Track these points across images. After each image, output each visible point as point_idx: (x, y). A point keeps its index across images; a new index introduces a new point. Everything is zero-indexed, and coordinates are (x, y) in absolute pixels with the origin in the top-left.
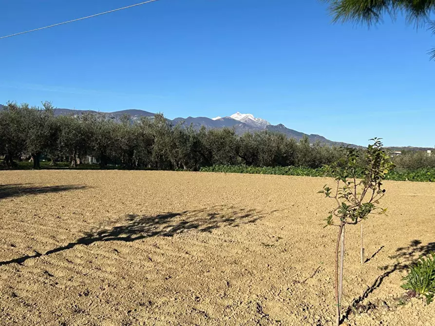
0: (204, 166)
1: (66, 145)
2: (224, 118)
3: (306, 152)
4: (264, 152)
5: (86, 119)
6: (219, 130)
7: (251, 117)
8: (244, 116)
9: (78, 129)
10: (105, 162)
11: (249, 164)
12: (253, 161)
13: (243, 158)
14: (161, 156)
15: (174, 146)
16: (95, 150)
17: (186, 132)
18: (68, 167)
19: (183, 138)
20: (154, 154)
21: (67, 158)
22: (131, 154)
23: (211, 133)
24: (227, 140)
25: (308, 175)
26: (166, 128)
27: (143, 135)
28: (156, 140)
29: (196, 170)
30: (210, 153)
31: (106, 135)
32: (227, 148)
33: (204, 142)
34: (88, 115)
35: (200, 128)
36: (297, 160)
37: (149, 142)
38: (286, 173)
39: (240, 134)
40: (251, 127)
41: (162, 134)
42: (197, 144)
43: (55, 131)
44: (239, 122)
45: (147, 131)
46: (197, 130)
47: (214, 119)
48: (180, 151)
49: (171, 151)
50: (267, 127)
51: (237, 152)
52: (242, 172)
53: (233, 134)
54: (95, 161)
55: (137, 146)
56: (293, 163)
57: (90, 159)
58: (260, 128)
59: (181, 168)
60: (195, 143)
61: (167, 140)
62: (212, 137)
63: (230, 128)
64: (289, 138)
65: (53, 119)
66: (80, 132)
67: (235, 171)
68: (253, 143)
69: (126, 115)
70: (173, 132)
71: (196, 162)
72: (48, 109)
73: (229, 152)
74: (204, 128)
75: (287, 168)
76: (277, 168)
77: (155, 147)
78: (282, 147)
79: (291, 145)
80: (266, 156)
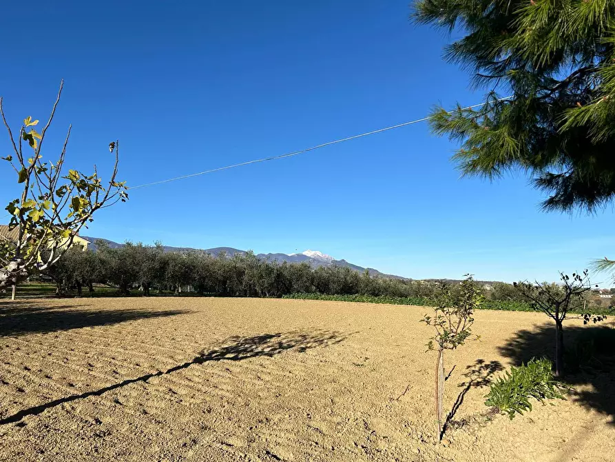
0: (286, 294)
1: (172, 276)
2: (298, 255)
3: (368, 283)
4: (334, 283)
5: (189, 255)
6: (298, 264)
7: (319, 253)
8: (313, 253)
9: (183, 264)
10: (203, 290)
11: (322, 292)
12: (325, 290)
13: (317, 287)
14: (250, 285)
15: (261, 277)
16: (195, 280)
17: (271, 266)
18: (171, 294)
19: (269, 270)
20: (244, 284)
21: (171, 287)
22: (224, 283)
23: (292, 266)
24: (304, 272)
25: (371, 302)
26: (255, 263)
27: (235, 267)
28: (246, 272)
29: (280, 297)
30: (290, 283)
31: (206, 268)
32: (305, 279)
33: (285, 273)
34: (190, 252)
36: (360, 289)
37: (240, 273)
38: (353, 300)
39: (314, 268)
40: (319, 262)
41: (251, 267)
42: (280, 275)
43: (164, 264)
44: (310, 258)
45: (239, 265)
46: (280, 263)
47: (290, 255)
48: (266, 281)
49: (258, 281)
50: (332, 262)
51: (312, 282)
52: (317, 299)
53: (309, 267)
54: (193, 290)
55: (230, 278)
56: (358, 292)
57: (189, 289)
58: (327, 263)
59: (265, 296)
60: (278, 275)
61: (255, 272)
62: (292, 270)
63: (306, 262)
64: (354, 271)
65: (163, 254)
66: (184, 266)
67: (311, 299)
68: (325, 275)
69: (220, 252)
70: (260, 266)
71: (278, 290)
72: (158, 247)
73: (305, 282)
74: (285, 263)
75: (354, 296)
76: (346, 296)
77: (246, 278)
78: (348, 278)
79: (356, 277)
80: (335, 286)
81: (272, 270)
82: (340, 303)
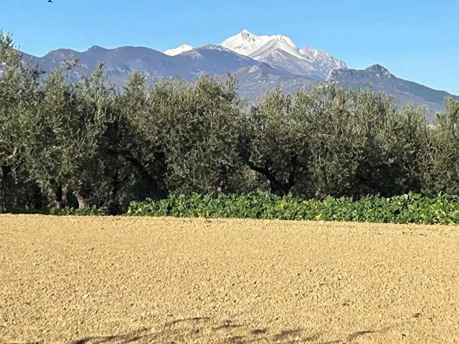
0: (141, 199)
2: (200, 50)
4: (325, 153)
7: (285, 44)
11: (279, 189)
12: (292, 183)
13: (263, 171)
14: (7, 169)
15: (46, 137)
17: (83, 93)
23: (162, 94)
24: (212, 115)
29: (116, 210)
30: (160, 156)
32: (213, 141)
33: (140, 121)
35: (126, 82)
36: (427, 176)
38: (396, 215)
40: (285, 75)
41: (8, 101)
42: (117, 130)
47: (172, 52)
49: (37, 152)
50: (335, 74)
51: (244, 155)
52: (258, 216)
53: (229, 97)
56: (415, 186)
58: (314, 78)
59: (69, 205)
60: (112, 128)
61: (24, 118)
62: (164, 109)
63: (221, 80)
67: (237, 214)
68: (293, 125)
70: (42, 95)
71: (116, 185)
73: (216, 153)
74: (138, 81)
75: (397, 201)
76: (366, 201)
78: (381, 136)
80: (332, 166)
81: (87, 115)
82: (340, 228)
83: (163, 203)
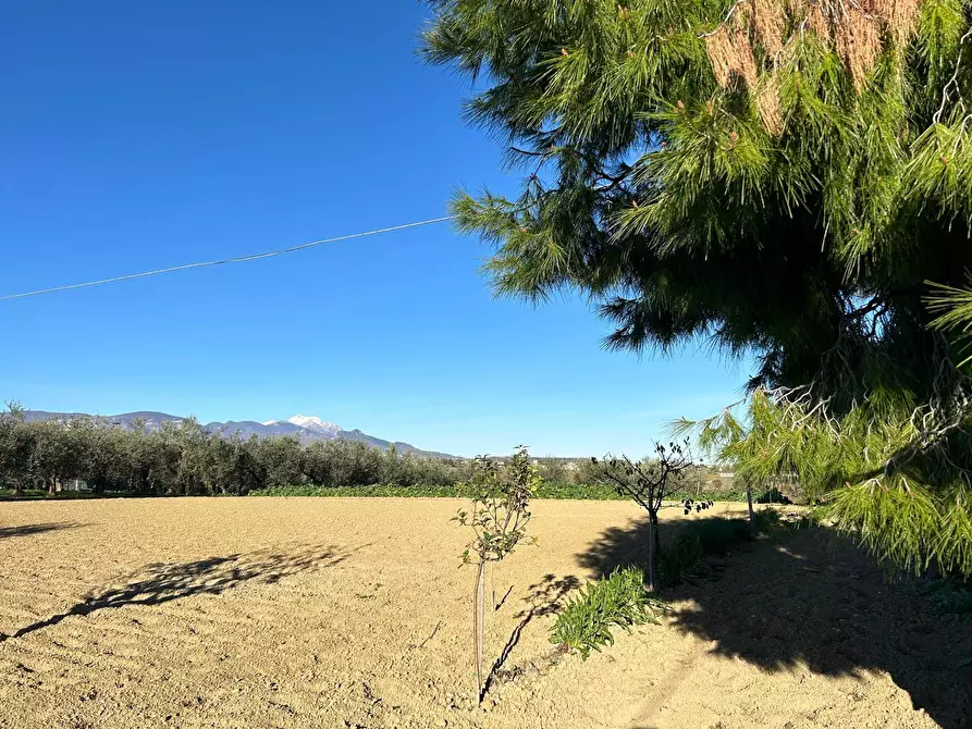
0: (255, 489)
1: (43, 465)
3: (394, 465)
4: (338, 467)
5: (75, 425)
6: (277, 438)
7: (317, 420)
8: (306, 419)
9: (64, 440)
10: (102, 487)
11: (318, 483)
12: (323, 480)
13: (311, 476)
14: (191, 477)
15: (211, 462)
16: (88, 470)
17: (228, 442)
18: (41, 496)
19: (225, 450)
20: (180, 474)
21: (40, 483)
22: (145, 474)
23: (266, 442)
24: (288, 452)
25: (398, 495)
26: (200, 437)
27: (164, 446)
28: (184, 454)
29: (244, 494)
30: (264, 470)
31: (108, 448)
32: (288, 462)
33: (255, 454)
34: (77, 420)
35: (249, 437)
36: (382, 476)
37: (173, 456)
38: (370, 494)
39: (306, 444)
40: (318, 434)
41: (193, 445)
42: (244, 458)
43: (26, 443)
44: (300, 428)
45: (171, 441)
46: (246, 437)
47: (265, 424)
48: (221, 469)
49: (205, 470)
50: (338, 433)
51: (302, 467)
52: (309, 495)
53: (296, 443)
54: (85, 486)
55: (154, 464)
56: (376, 481)
57: (77, 485)
58: (330, 434)
59: (218, 492)
60: (242, 457)
61: (200, 453)
62: (266, 448)
63: (292, 435)
64: (373, 447)
65: (21, 426)
66: (66, 445)
67: (299, 495)
68: (324, 456)
69: (137, 420)
70: (209, 442)
71: (241, 483)
72: (15, 412)
73: (290, 468)
74: (255, 436)
75: (370, 488)
76: (357, 488)
77: (183, 464)
78: (362, 459)
79: (375, 457)
80: (341, 472)
81: (231, 450)
82: (347, 500)
83: (265, 491)
